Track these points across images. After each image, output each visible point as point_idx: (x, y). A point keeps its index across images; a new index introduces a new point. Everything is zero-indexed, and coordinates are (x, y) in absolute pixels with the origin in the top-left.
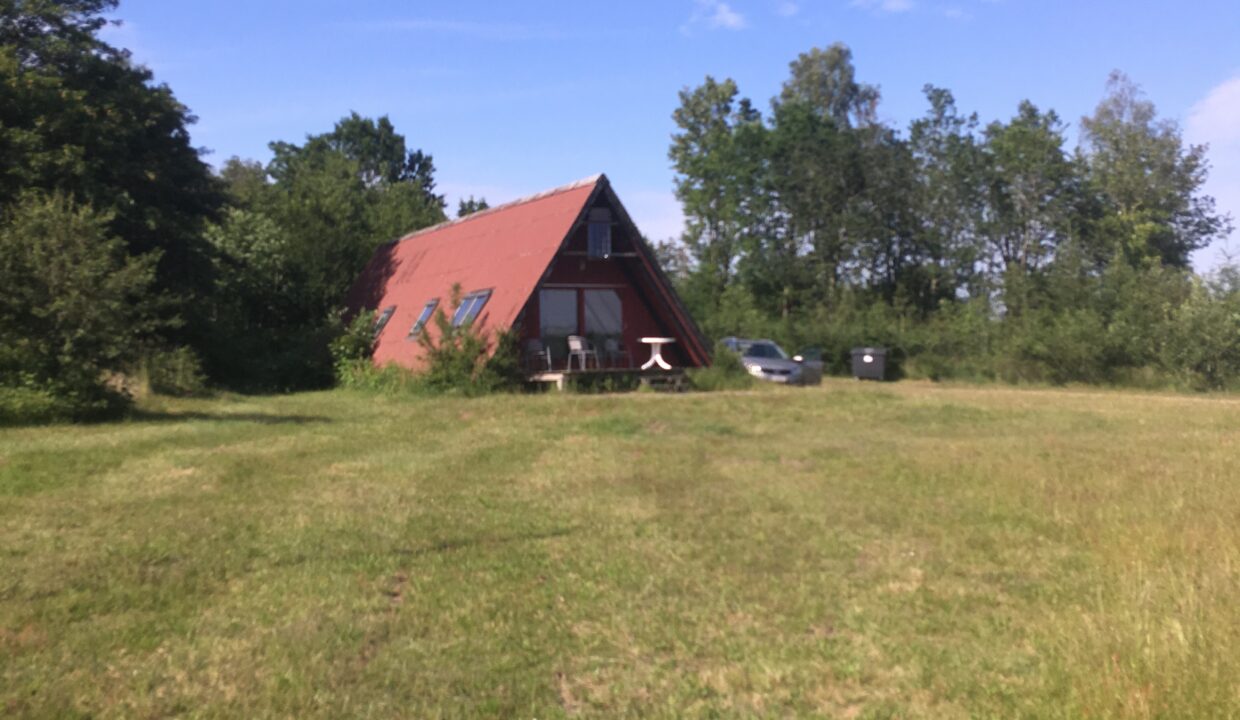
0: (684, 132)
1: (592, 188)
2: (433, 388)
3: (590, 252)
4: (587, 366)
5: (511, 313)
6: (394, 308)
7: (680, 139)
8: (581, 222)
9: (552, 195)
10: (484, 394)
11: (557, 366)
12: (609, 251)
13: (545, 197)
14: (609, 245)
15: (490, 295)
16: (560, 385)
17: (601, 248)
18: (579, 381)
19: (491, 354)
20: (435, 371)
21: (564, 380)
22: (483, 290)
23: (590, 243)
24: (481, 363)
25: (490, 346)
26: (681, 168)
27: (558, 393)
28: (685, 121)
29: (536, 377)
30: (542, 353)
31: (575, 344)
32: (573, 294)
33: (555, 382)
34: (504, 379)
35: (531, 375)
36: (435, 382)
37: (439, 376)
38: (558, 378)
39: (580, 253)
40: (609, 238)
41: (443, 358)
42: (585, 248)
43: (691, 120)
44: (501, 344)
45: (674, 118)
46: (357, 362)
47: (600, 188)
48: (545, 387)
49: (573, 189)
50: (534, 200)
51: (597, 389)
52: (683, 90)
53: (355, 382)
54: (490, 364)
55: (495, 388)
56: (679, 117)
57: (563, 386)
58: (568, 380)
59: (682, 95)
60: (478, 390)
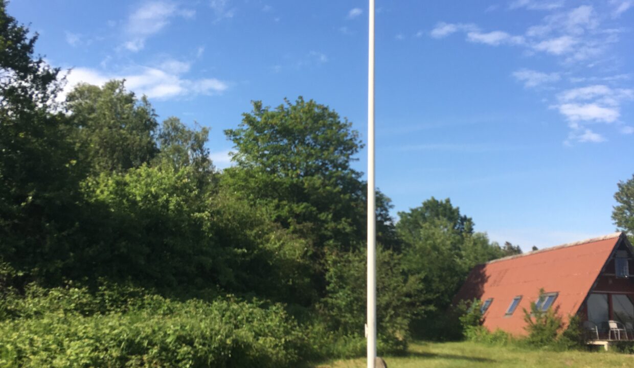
0: (620, 204)
1: (617, 239)
2: (532, 346)
3: (617, 274)
4: (621, 338)
5: (574, 307)
6: (492, 299)
7: (619, 209)
8: (612, 258)
9: (589, 242)
10: (564, 350)
11: (603, 336)
12: (628, 274)
13: (583, 244)
14: (628, 270)
15: (557, 296)
16: (606, 347)
17: (623, 272)
18: (618, 346)
19: (565, 328)
20: (533, 335)
21: (608, 345)
22: (554, 292)
23: (617, 269)
24: (560, 332)
25: (563, 324)
26: (619, 224)
27: (605, 352)
28: (622, 199)
29: (591, 342)
30: (593, 329)
31: (613, 325)
32: (606, 296)
33: (603, 345)
34: (575, 343)
35: (587, 341)
36: (533, 342)
37: (535, 339)
38: (605, 343)
39: (611, 275)
40: (627, 267)
41: (538, 329)
42: (614, 272)
43: (625, 199)
44: (571, 323)
45: (615, 197)
46: (476, 328)
47: (621, 239)
48: (597, 348)
49: (603, 240)
50: (577, 245)
51: (628, 351)
52: (619, 182)
53: (477, 338)
54: (565, 334)
55: (571, 348)
56: (618, 197)
57: (608, 348)
58: (611, 345)
59: (619, 185)
60: (560, 347)
